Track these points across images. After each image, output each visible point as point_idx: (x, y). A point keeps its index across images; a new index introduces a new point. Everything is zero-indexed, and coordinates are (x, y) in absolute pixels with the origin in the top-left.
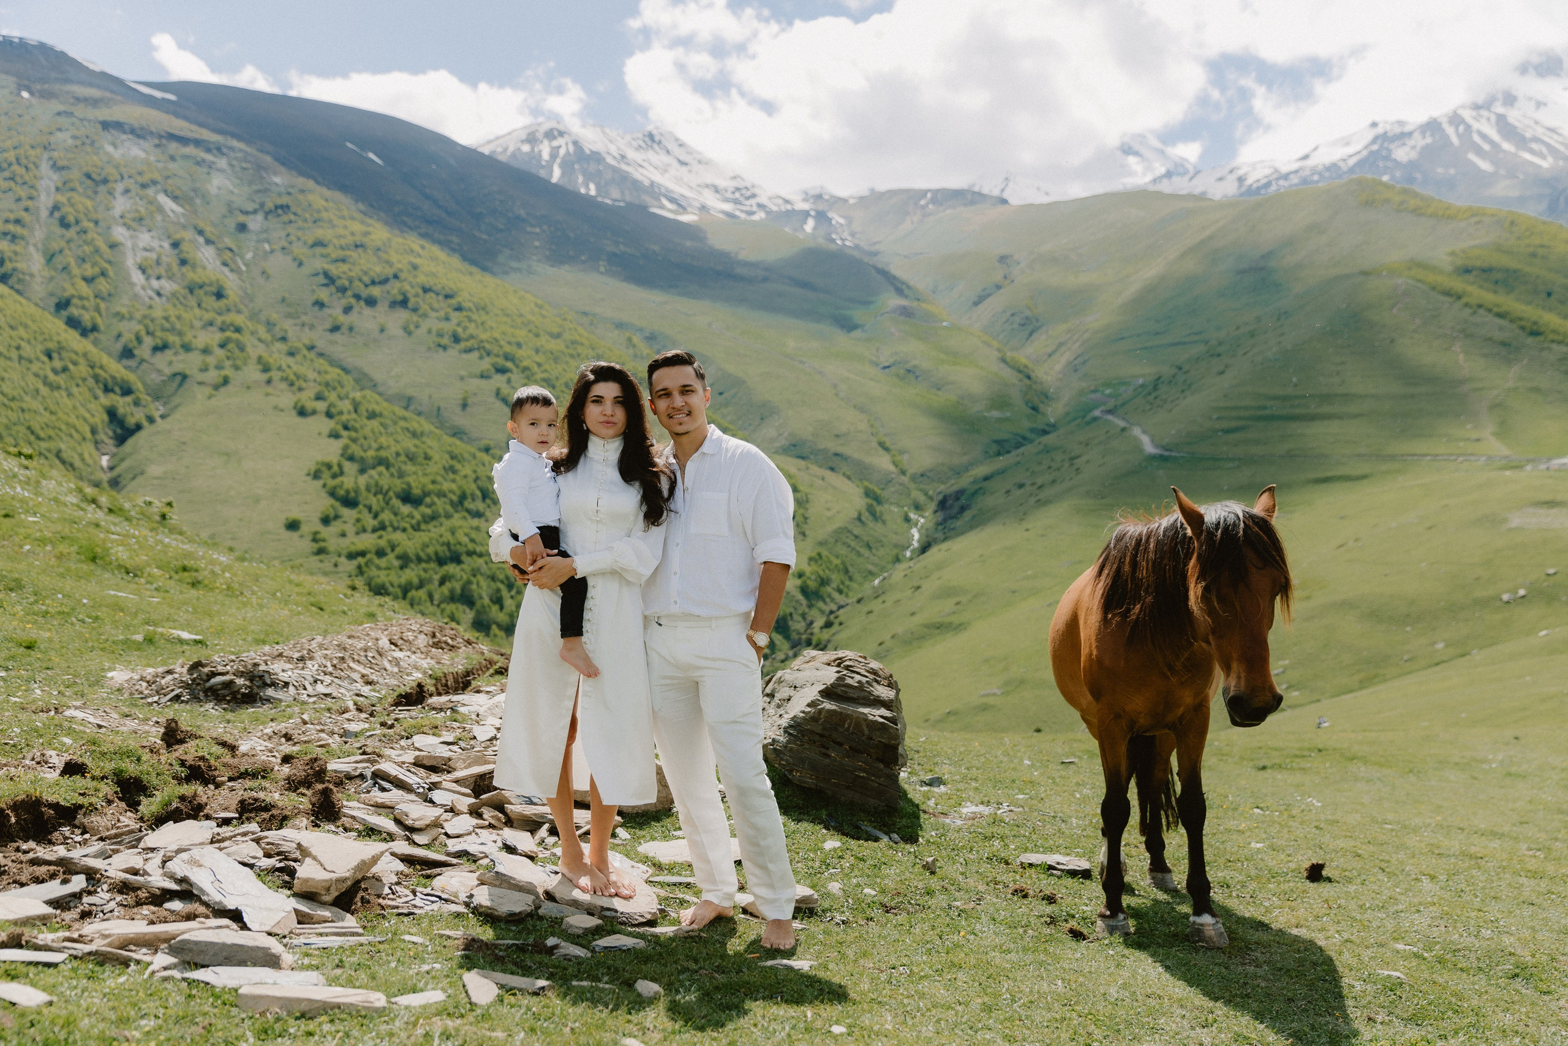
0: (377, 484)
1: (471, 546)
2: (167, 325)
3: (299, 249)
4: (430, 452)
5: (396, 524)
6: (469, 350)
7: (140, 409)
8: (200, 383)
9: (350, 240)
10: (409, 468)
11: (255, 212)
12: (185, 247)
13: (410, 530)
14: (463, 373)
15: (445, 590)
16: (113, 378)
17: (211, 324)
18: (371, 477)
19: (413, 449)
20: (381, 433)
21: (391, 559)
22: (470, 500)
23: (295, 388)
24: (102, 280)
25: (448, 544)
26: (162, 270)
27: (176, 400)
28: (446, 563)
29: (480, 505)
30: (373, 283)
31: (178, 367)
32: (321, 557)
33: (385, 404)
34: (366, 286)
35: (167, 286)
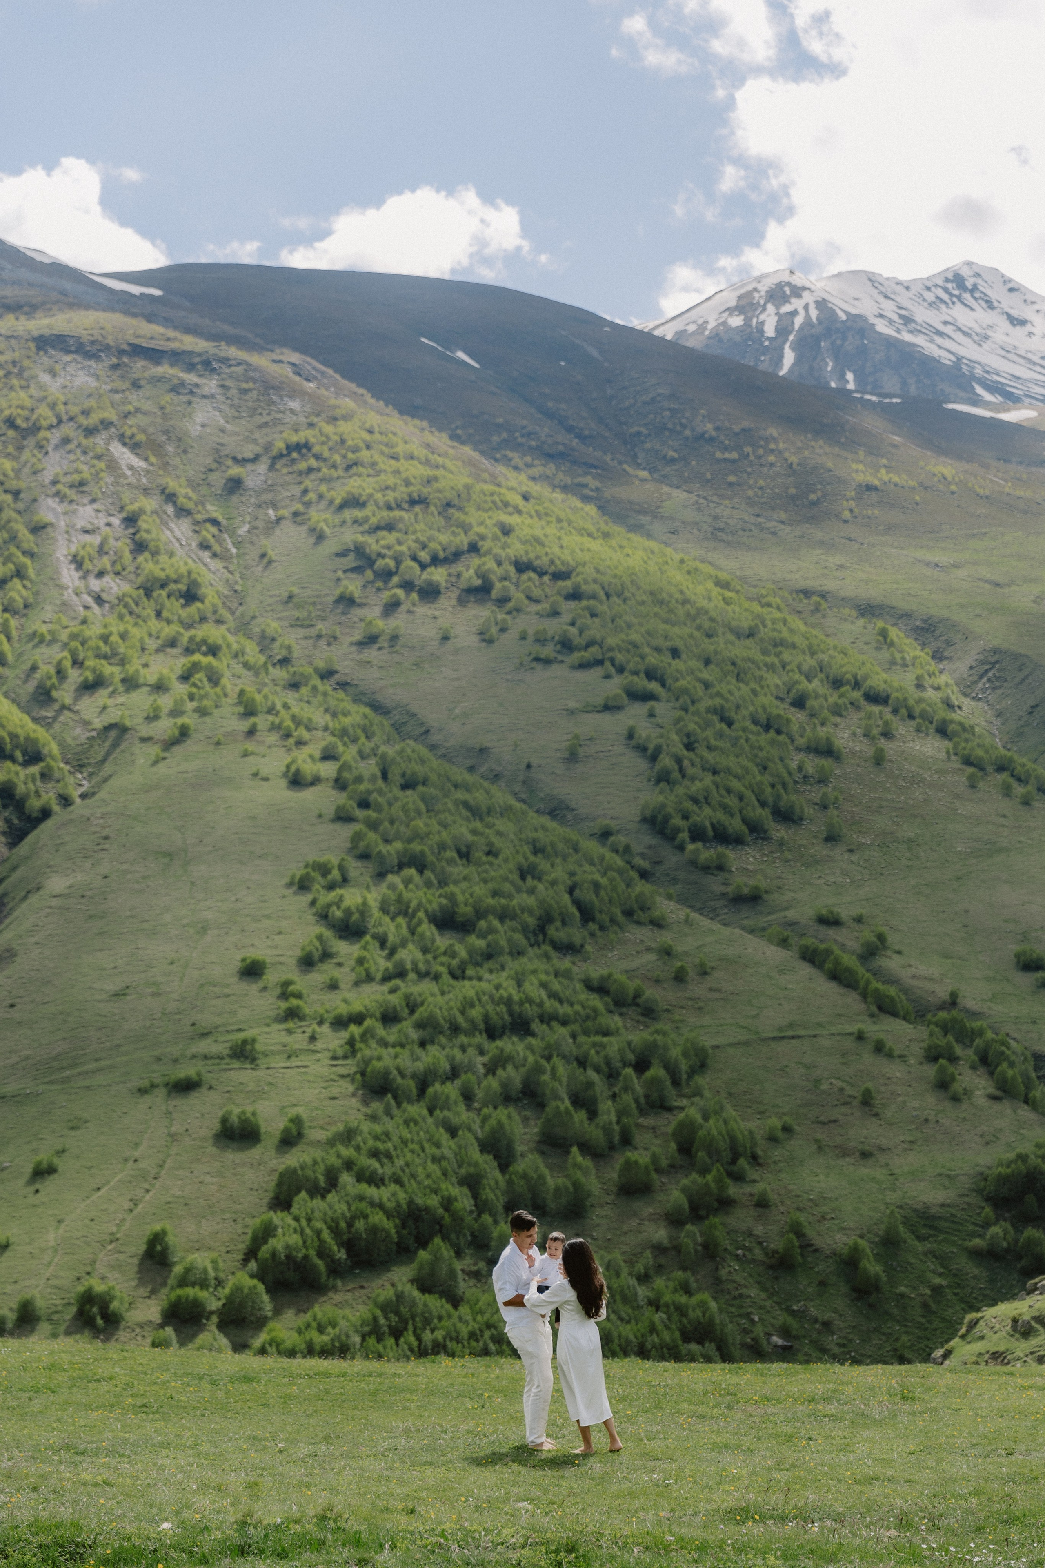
0: (399, 900)
1: (550, 1005)
2: (105, 649)
3: (319, 516)
4: (498, 842)
5: (422, 967)
6: (583, 666)
7: (52, 784)
8: (145, 740)
9: (402, 493)
10: (458, 870)
11: (255, 459)
12: (143, 523)
13: (446, 978)
14: (572, 704)
15: (493, 1083)
16: (13, 736)
17: (172, 643)
18: (392, 887)
19: (470, 837)
20: (419, 813)
21: (408, 1028)
22: (558, 923)
23: (291, 741)
24: (17, 583)
25: (508, 1002)
26: (106, 562)
27: (108, 768)
28: (501, 1037)
29: (576, 933)
30: (435, 561)
31: (112, 717)
32: (290, 1025)
33: (435, 763)
34: (423, 566)
35: (113, 586)
